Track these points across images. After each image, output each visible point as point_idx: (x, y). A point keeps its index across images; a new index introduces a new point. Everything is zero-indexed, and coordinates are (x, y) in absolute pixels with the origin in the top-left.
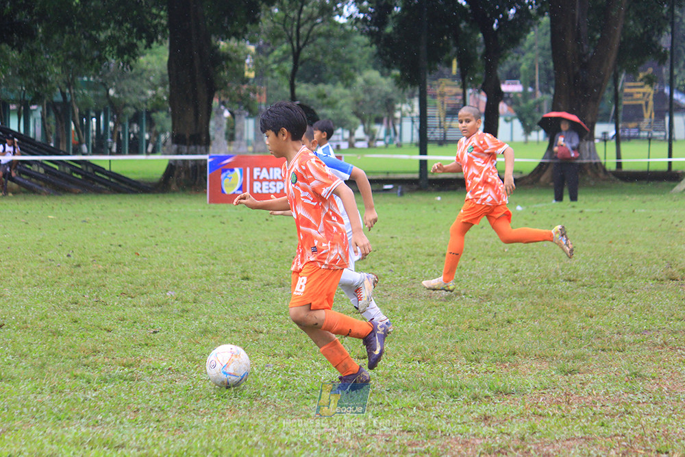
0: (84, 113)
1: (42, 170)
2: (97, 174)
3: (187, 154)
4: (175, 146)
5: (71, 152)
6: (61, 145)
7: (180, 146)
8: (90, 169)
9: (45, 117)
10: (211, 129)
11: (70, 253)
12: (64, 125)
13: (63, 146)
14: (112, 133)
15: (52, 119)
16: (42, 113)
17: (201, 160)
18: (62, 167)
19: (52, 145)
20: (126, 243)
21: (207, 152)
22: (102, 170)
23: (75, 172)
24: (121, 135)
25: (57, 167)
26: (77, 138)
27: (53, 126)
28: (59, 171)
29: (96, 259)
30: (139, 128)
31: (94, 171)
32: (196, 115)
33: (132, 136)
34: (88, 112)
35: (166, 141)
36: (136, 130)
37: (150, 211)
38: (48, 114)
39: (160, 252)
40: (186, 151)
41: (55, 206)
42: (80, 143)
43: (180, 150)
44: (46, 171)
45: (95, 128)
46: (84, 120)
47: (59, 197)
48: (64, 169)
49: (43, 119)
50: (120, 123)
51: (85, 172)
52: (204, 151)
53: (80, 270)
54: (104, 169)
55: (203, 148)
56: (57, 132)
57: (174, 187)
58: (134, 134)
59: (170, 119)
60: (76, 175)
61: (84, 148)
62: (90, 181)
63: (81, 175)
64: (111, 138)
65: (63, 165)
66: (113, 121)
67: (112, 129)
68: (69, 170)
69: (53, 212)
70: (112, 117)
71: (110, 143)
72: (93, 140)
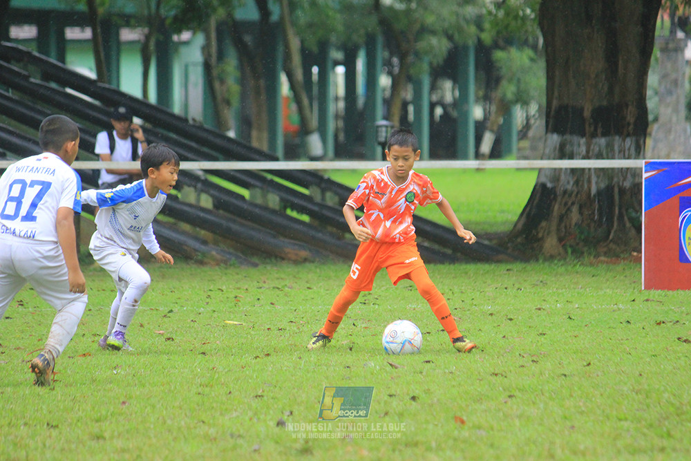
0: (315, 49)
1: (206, 202)
3: (587, 157)
4: (555, 139)
5: (280, 152)
6: (254, 133)
7: (568, 137)
9: (214, 60)
10: (649, 93)
11: (285, 418)
13: (260, 138)
14: (388, 103)
15: (231, 65)
16: (206, 49)
17: (624, 172)
18: (258, 192)
19: (231, 134)
20: (428, 391)
21: (639, 152)
23: (294, 207)
24: (411, 109)
25: (245, 193)
26: (295, 119)
27: (232, 86)
28: (249, 202)
30: (457, 93)
32: (612, 56)
33: (439, 111)
34: (324, 46)
35: (527, 126)
36: (449, 98)
37: (489, 308)
38: (221, 56)
39: (520, 417)
40: (583, 149)
41: (241, 294)
42: (304, 130)
43: (568, 148)
44: (218, 205)
45: (341, 91)
46: (315, 70)
47: (253, 272)
48: (264, 196)
49: (207, 67)
50: (409, 79)
51: (318, 204)
52: (633, 151)
55: (629, 142)
56: (243, 96)
57: (551, 243)
58: (444, 106)
59: (542, 64)
60: (294, 214)
61: (315, 143)
62: (330, 229)
63: (307, 214)
64: (386, 118)
65: (261, 188)
66: (390, 73)
67: (388, 94)
68: (277, 199)
69: (236, 309)
70: (388, 63)
71: (384, 129)
72: (338, 123)
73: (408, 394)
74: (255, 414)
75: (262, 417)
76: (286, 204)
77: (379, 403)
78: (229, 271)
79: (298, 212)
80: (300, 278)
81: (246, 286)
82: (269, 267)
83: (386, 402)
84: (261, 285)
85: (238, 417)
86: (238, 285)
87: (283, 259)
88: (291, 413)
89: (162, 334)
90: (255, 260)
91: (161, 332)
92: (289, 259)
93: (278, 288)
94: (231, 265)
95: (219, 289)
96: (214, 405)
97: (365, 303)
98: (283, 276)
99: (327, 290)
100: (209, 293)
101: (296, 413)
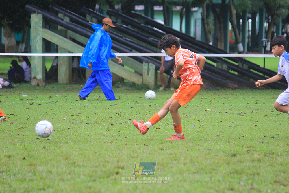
0: (241, 14)
2: (251, 70)
5: (228, 50)
6: (219, 43)
8: (245, 67)
9: (205, 17)
12: (222, 25)
13: (221, 45)
14: (267, 32)
15: (211, 19)
19: (211, 44)
22: (257, 68)
23: (232, 69)
24: (275, 34)
25: (215, 64)
26: (234, 38)
27: (212, 27)
28: (216, 68)
29: (251, 149)
31: (250, 68)
33: (285, 35)
38: (208, 16)
41: (213, 100)
42: (237, 42)
44: (206, 68)
45: (250, 28)
46: (241, 21)
47: (217, 92)
48: (222, 65)
49: (203, 19)
50: (274, 24)
51: (241, 68)
53: (235, 159)
54: (258, 66)
56: (215, 30)
58: (287, 33)
60: (232, 72)
61: (241, 47)
62: (245, 77)
63: (237, 72)
64: (266, 38)
65: (221, 63)
66: (268, 22)
67: (267, 29)
68: (226, 66)
69: (211, 105)
70: (267, 18)
71: (265, 42)
72: (249, 39)
73: (271, 136)
74: (216, 142)
75: (219, 143)
76: (229, 68)
77: (261, 139)
78: (209, 92)
79: (234, 71)
80: (234, 95)
81: (215, 97)
82: (223, 91)
83: (263, 138)
84: (220, 97)
85: (210, 143)
86: (212, 97)
87: (228, 88)
88: (229, 142)
89: (185, 114)
90: (218, 88)
91: (184, 113)
92: (230, 88)
93: (226, 98)
94: (210, 90)
95: (205, 98)
96: (202, 139)
97: (256, 104)
98: (228, 94)
99: (243, 99)
100: (201, 99)
101: (231, 142)
